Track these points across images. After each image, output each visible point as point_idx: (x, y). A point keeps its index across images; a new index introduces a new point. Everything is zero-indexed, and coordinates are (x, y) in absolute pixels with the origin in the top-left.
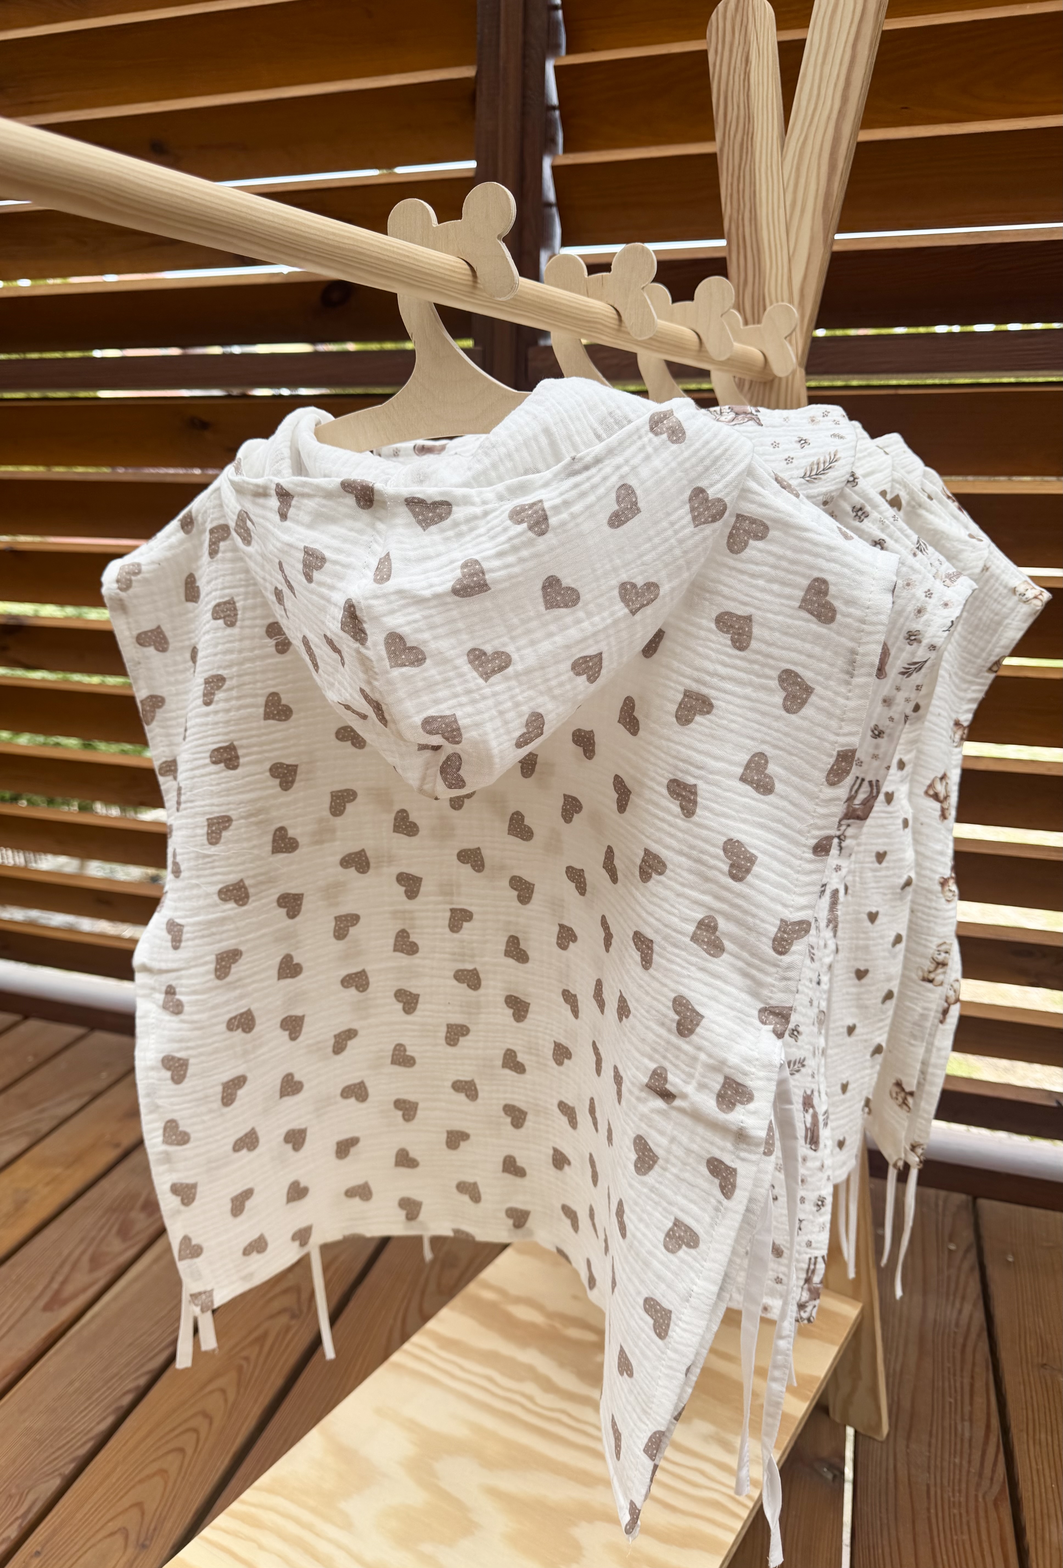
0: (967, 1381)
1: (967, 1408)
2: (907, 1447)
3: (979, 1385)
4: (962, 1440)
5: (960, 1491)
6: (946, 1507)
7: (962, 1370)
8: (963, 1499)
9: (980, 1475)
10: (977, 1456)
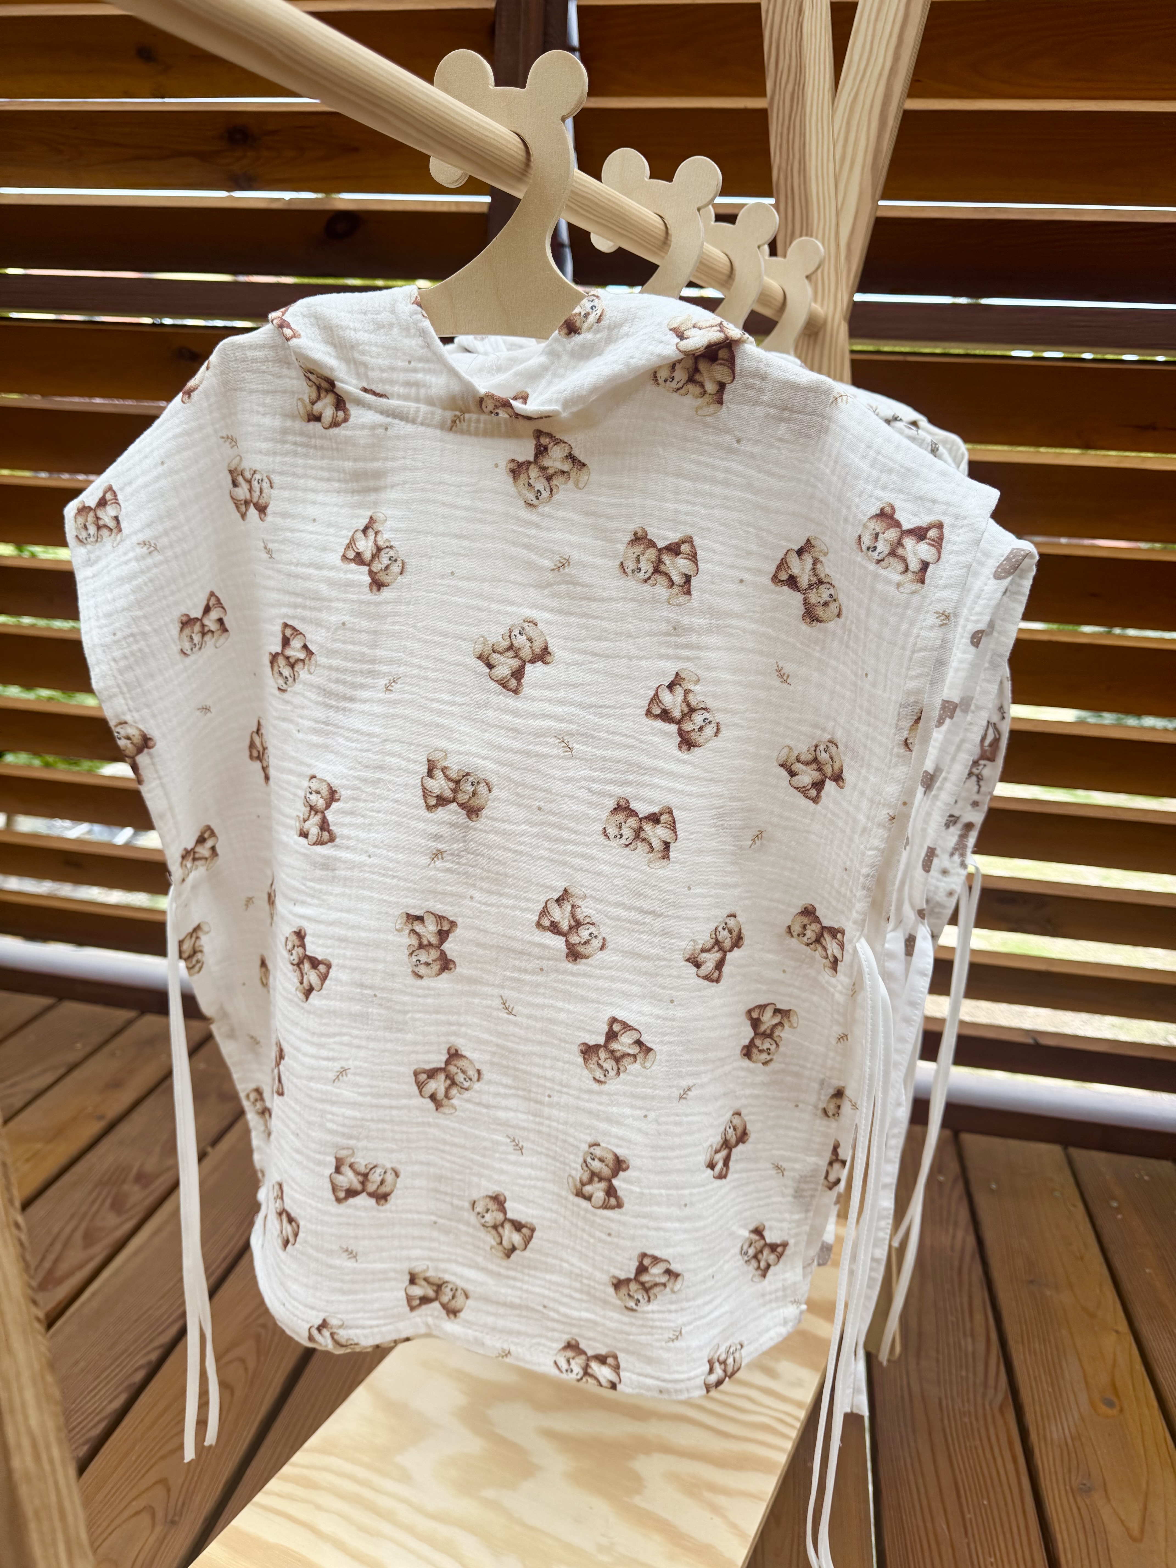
0: (965, 1300)
1: (968, 1325)
4: (966, 1355)
5: (968, 1401)
6: (958, 1417)
7: (960, 1290)
8: (972, 1409)
9: (985, 1385)
10: (980, 1367)
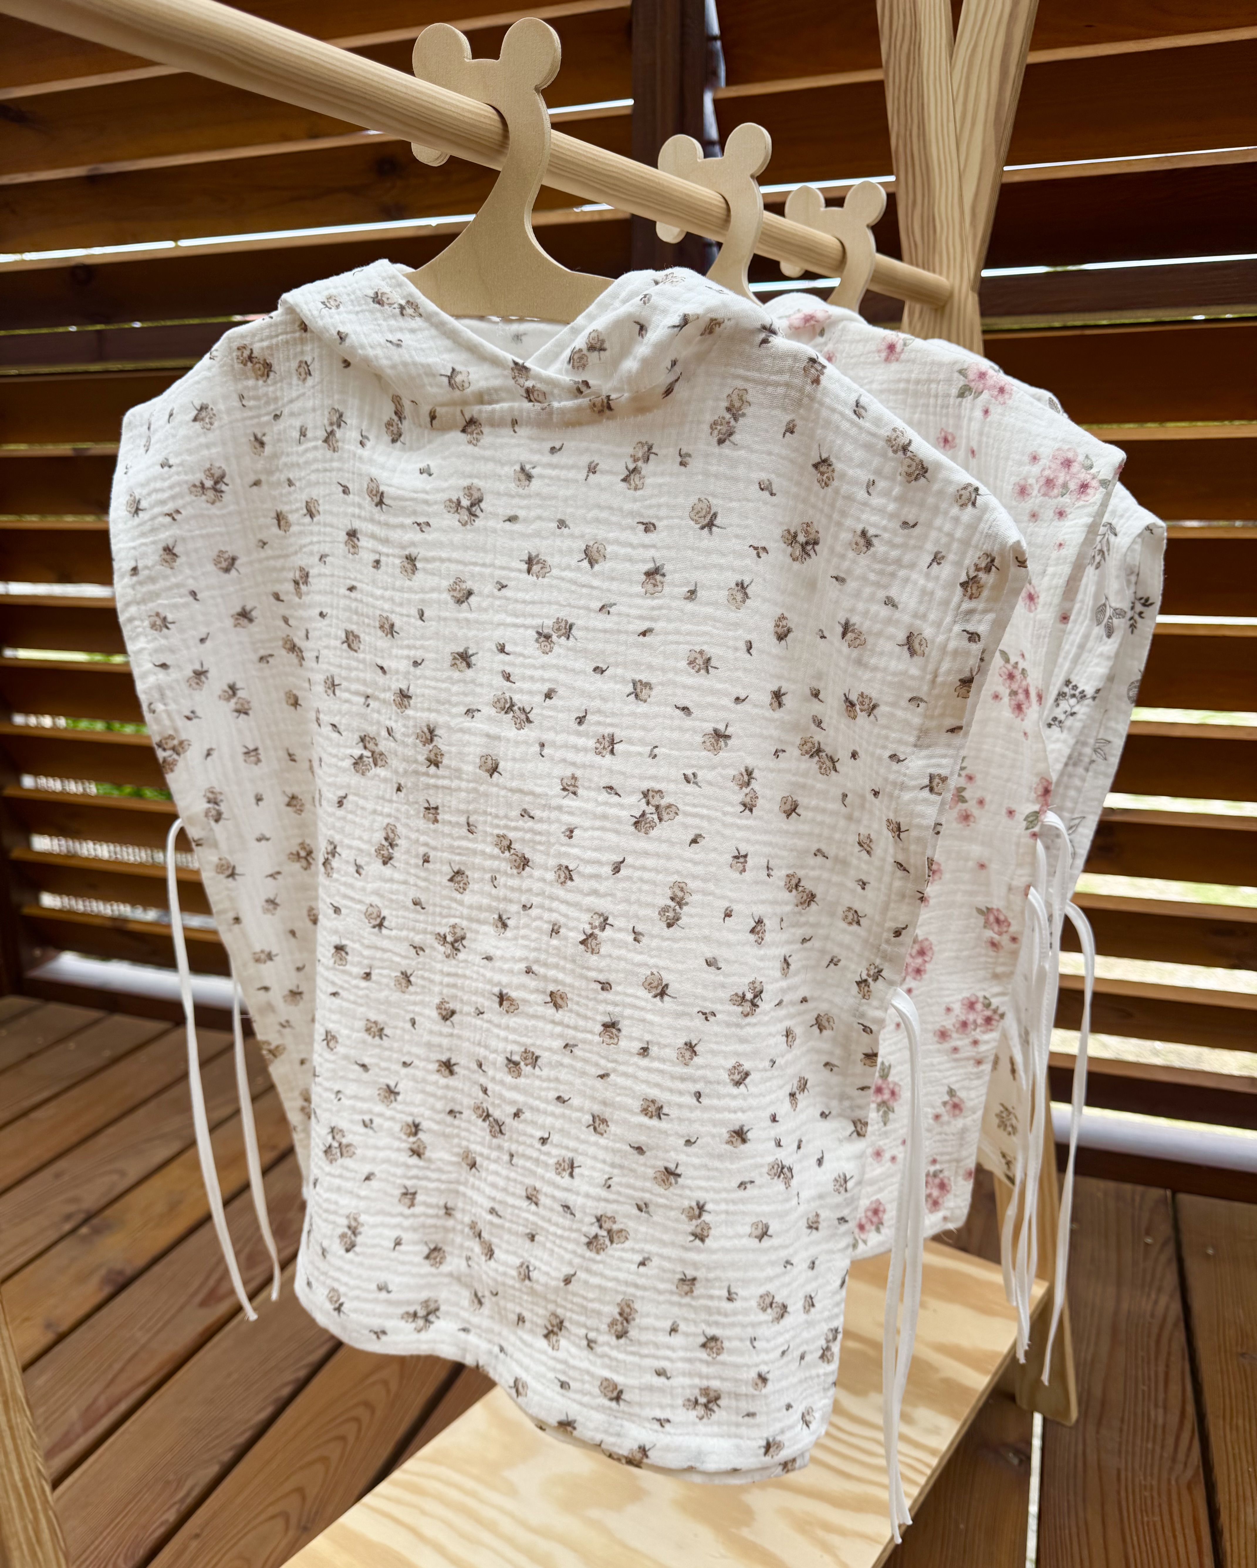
0: (1161, 1369)
1: (1161, 1396)
2: (1098, 1432)
3: (1175, 1373)
4: (1155, 1427)
5: (1152, 1475)
6: (1137, 1491)
7: (1157, 1359)
8: (1155, 1483)
9: (1174, 1460)
10: (1170, 1441)
